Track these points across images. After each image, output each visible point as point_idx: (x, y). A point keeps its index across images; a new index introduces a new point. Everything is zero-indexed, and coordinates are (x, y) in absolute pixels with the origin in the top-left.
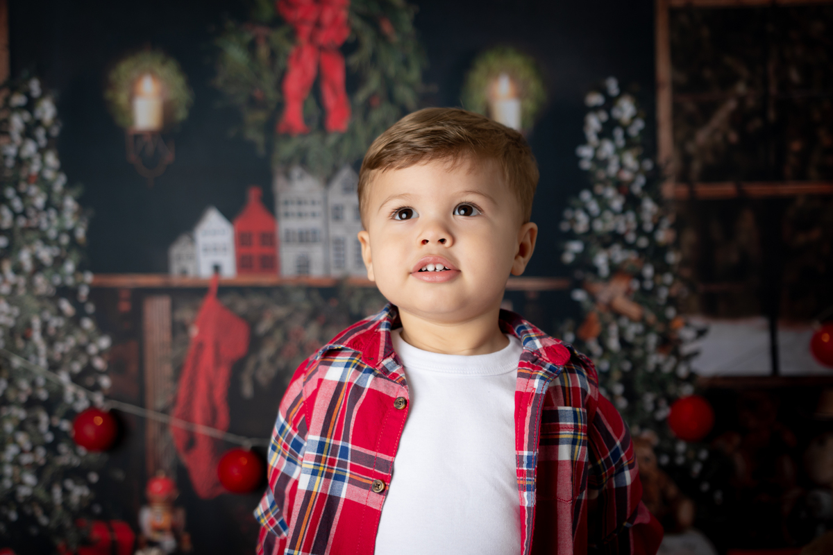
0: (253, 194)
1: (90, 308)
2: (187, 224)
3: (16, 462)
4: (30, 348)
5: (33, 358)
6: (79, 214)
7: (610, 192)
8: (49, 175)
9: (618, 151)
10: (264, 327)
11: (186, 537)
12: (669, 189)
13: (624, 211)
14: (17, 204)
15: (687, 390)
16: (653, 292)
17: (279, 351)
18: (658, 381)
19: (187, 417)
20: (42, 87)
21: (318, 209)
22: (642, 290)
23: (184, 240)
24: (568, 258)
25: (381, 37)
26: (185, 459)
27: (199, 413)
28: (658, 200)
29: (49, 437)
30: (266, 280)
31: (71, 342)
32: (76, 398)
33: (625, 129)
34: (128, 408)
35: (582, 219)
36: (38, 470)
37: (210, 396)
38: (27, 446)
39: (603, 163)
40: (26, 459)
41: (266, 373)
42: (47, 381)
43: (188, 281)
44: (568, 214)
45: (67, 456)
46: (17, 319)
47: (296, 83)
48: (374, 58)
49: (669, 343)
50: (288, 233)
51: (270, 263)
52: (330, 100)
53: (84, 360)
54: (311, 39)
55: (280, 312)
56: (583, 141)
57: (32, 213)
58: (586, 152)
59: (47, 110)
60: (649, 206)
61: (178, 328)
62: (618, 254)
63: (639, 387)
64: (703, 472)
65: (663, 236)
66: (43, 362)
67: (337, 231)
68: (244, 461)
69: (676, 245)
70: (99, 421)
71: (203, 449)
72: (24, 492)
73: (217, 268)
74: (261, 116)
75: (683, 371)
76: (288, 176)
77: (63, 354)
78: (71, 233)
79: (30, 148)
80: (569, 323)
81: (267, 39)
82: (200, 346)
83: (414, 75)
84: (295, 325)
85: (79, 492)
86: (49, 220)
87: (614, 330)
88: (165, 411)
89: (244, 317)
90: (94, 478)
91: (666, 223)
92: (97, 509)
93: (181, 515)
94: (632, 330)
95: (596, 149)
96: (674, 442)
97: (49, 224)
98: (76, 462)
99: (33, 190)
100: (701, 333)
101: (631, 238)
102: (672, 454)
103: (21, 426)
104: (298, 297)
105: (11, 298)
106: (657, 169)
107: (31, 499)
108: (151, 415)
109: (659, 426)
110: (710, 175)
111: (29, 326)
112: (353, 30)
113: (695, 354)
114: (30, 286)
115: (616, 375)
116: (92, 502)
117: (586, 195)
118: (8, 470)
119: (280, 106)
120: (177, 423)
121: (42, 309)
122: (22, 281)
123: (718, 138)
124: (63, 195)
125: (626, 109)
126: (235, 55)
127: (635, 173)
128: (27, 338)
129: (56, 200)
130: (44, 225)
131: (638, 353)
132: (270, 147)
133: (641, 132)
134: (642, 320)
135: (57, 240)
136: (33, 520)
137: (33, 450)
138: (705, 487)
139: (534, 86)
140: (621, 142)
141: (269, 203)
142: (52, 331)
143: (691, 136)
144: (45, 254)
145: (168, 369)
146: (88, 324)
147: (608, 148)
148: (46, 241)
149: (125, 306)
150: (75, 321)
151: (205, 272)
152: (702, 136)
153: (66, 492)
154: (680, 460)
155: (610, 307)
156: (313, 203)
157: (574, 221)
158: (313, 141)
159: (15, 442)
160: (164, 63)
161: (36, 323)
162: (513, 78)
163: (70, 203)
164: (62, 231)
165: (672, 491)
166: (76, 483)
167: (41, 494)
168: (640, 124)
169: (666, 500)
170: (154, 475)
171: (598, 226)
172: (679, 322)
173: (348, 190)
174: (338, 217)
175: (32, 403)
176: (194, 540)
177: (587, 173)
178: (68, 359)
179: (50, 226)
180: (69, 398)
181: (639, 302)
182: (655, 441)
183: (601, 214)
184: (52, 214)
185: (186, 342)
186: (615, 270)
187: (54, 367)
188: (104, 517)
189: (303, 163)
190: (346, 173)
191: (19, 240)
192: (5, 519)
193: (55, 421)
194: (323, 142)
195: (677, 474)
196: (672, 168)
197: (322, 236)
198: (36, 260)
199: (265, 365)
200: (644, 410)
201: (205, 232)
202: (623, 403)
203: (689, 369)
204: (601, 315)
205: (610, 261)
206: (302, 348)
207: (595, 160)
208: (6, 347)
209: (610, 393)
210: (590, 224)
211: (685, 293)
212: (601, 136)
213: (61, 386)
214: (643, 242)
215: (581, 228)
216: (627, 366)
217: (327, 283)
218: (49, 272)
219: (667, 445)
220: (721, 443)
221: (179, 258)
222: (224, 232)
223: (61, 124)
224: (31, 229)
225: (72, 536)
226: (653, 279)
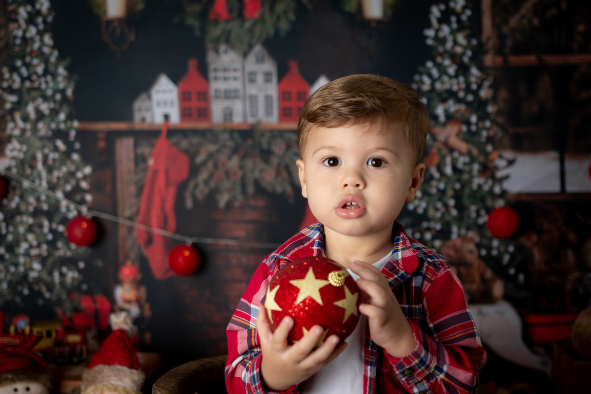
0: (192, 64)
1: (77, 146)
2: (145, 86)
3: (27, 254)
4: (35, 174)
5: (37, 182)
6: (68, 78)
7: (447, 62)
8: (46, 50)
9: (453, 32)
10: (200, 159)
11: (147, 306)
12: (489, 60)
13: (456, 76)
14: (24, 71)
15: (500, 203)
16: (477, 134)
17: (211, 176)
18: (479, 197)
19: (147, 222)
21: (238, 74)
22: (469, 132)
23: (143, 96)
26: (145, 252)
27: (154, 220)
28: (481, 68)
29: (50, 237)
30: (202, 125)
31: (64, 169)
32: (68, 209)
33: (458, 15)
34: (105, 216)
35: (427, 80)
36: (43, 260)
37: (163, 208)
38: (35, 243)
39: (443, 41)
40: (34, 252)
41: (202, 192)
42: (48, 197)
43: (146, 126)
44: (417, 77)
45: (63, 250)
46: (25, 153)
49: (488, 170)
50: (216, 91)
51: (204, 113)
53: (73, 182)
55: (212, 148)
56: (429, 25)
57: (34, 77)
58: (430, 33)
59: (44, 3)
60: (474, 71)
61: (140, 160)
62: (452, 106)
63: (466, 201)
64: (510, 261)
65: (484, 93)
66: (44, 184)
67: (252, 90)
68: (187, 253)
69: (494, 100)
70: (85, 225)
71: (158, 245)
72: (33, 275)
73: (167, 117)
74: (197, 8)
75: (497, 190)
76: (217, 51)
77: (58, 178)
78: (63, 92)
79: (32, 31)
82: (155, 172)
84: (222, 158)
85: (71, 275)
86: (47, 82)
87: (448, 160)
88: (131, 218)
89: (186, 152)
90: (82, 265)
91: (486, 84)
92: (84, 287)
93: (143, 291)
94: (462, 161)
95: (437, 31)
96: (490, 240)
97: (47, 85)
98: (69, 254)
99: (35, 61)
100: (511, 163)
101: (461, 94)
102: (489, 248)
103: (30, 229)
104: (226, 136)
105: (22, 139)
106: (480, 44)
107: (38, 280)
108: (121, 221)
109: (480, 228)
110: (519, 49)
111: (34, 158)
113: (506, 177)
114: (35, 130)
115: (450, 192)
116: (81, 282)
117: (429, 64)
118: (22, 260)
120: (139, 227)
121: (44, 147)
122: (28, 126)
123: (525, 22)
124: (56, 66)
127: (466, 48)
128: (33, 167)
129: (52, 68)
130: (43, 86)
131: (466, 177)
132: (204, 31)
133: (469, 18)
134: (469, 153)
135: (53, 96)
136: (40, 295)
137: (39, 246)
138: (512, 271)
140: (455, 26)
141: (204, 70)
142: (50, 162)
143: (506, 22)
144: (45, 107)
145: (133, 189)
146: (75, 157)
147: (446, 30)
148: (45, 98)
149: (102, 144)
150: (67, 154)
151: (159, 120)
152: (513, 21)
153: (62, 275)
154: (495, 253)
155: (446, 144)
156: (235, 70)
157: (422, 82)
158: (234, 25)
159: (26, 240)
161: (39, 156)
163: (61, 71)
164: (56, 91)
165: (489, 274)
166: (69, 269)
167: (45, 276)
168: (468, 12)
169: (484, 280)
170: (124, 263)
171: (438, 86)
172: (495, 155)
173: (260, 60)
174: (252, 80)
175: (37, 213)
176: (152, 308)
177: (431, 48)
178: (62, 182)
179: (47, 87)
180: (63, 209)
181: (466, 141)
182: (477, 239)
183: (440, 78)
184: (49, 78)
185: (145, 170)
186: (450, 117)
187: (52, 187)
188: (89, 293)
189: (228, 41)
190: (258, 48)
191: (26, 97)
192: (20, 294)
193: (54, 226)
194: (241, 26)
195: (492, 262)
196: (491, 44)
197: (241, 93)
198: (38, 111)
199: (201, 186)
200: (469, 217)
201: (158, 92)
202: (454, 212)
203: (501, 188)
204: (439, 150)
205: (446, 112)
206: (227, 174)
207: (436, 38)
208: (18, 173)
209: (446, 206)
210: (433, 85)
211: (500, 134)
212: (441, 21)
213: (58, 202)
214: (470, 98)
215: (426, 87)
216: (458, 186)
217: (245, 127)
218: (47, 120)
219: (485, 242)
220: (523, 240)
221: (140, 110)
222: (171, 91)
223: (53, 14)
224: (34, 89)
225: (67, 306)
226: (477, 124)
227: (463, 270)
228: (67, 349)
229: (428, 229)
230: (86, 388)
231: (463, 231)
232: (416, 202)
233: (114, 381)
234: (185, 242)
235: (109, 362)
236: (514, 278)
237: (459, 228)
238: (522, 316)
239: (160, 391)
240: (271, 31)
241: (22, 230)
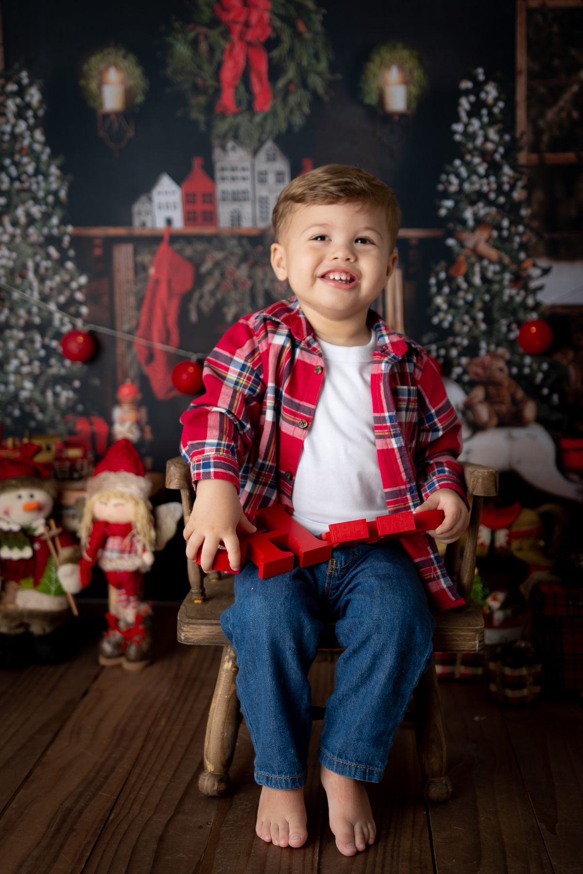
0: (197, 162)
1: (72, 253)
2: (146, 187)
3: (17, 372)
4: (26, 284)
5: (28, 292)
6: (61, 179)
7: (477, 160)
8: (37, 147)
9: (483, 127)
10: (205, 267)
11: (147, 429)
12: (523, 157)
13: (487, 176)
14: (13, 171)
15: (534, 316)
16: (509, 239)
17: (218, 286)
18: (511, 310)
19: (148, 337)
20: (29, 77)
21: (248, 174)
22: (500, 237)
23: (143, 198)
24: (443, 212)
25: (297, 35)
26: (146, 370)
27: (156, 334)
28: (513, 167)
29: (42, 353)
30: (207, 230)
31: (58, 279)
32: (62, 324)
33: (490, 108)
34: (102, 330)
35: (454, 180)
36: (35, 379)
37: (165, 322)
38: (26, 359)
39: (472, 137)
40: (25, 369)
41: (207, 304)
42: (40, 309)
43: (146, 232)
44: (444, 177)
45: (56, 368)
46: (15, 261)
47: (228, 73)
48: (291, 51)
49: (520, 280)
50: (224, 192)
51: (211, 217)
52: (257, 88)
53: (67, 293)
54: (241, 37)
55: (219, 255)
56: (458, 120)
57: (24, 177)
58: (459, 127)
59: (34, 96)
60: (507, 170)
61: (140, 269)
62: (482, 210)
63: (496, 315)
64: (543, 380)
65: (517, 195)
66: (36, 295)
67: (262, 191)
68: (191, 369)
69: (528, 202)
70: (81, 339)
71: (160, 361)
72: (24, 394)
73: (169, 222)
74: (202, 100)
75: (530, 302)
76: (224, 148)
77: (51, 289)
78: (55, 193)
79: (22, 126)
80: (443, 264)
81: (207, 37)
82: (157, 282)
83: (323, 65)
84: (230, 266)
85: (66, 395)
86: (38, 183)
87: (477, 269)
88: (130, 332)
89: (190, 260)
90: (77, 384)
91: (520, 184)
92: (80, 408)
93: (143, 412)
94: (492, 269)
95: (466, 126)
96: (522, 357)
97: (39, 186)
98: (63, 371)
99: (25, 160)
100: (546, 272)
101: (492, 196)
102: (521, 366)
103: (21, 345)
104: (234, 242)
105: (11, 245)
106: (514, 139)
107: (30, 400)
108: (119, 334)
109: (511, 344)
110: (556, 146)
111: (24, 267)
112: (274, 29)
113: (541, 288)
114: (25, 236)
115: (479, 305)
116: (76, 403)
117: (457, 162)
118: (12, 378)
119: (218, 91)
120: (140, 341)
121: (35, 254)
122: (18, 231)
123: (563, 115)
124: (48, 165)
125: (491, 92)
126: (182, 49)
127: (498, 145)
128: (23, 276)
129: (43, 167)
130: (34, 187)
131: (496, 287)
132: (210, 125)
133: (502, 111)
134: (500, 262)
135: (45, 198)
136: (31, 416)
137: (30, 363)
138: (545, 391)
139: (418, 74)
140: (486, 119)
141: (209, 170)
142: (42, 270)
143: (542, 115)
144: (36, 211)
145: (132, 300)
146: (70, 265)
147: (476, 124)
148: (37, 201)
149: (98, 252)
150: (60, 263)
151: (160, 224)
152: (550, 114)
153: (56, 395)
154: (527, 371)
155: (474, 251)
156: (244, 169)
157: (450, 183)
158: (243, 119)
159: (16, 357)
160: (125, 57)
161: (30, 264)
162: (401, 68)
163: (54, 170)
164: (48, 192)
165: (520, 394)
166: (63, 388)
167: (37, 396)
168: (501, 104)
169: (514, 401)
170: (123, 382)
171: (467, 186)
172: (528, 263)
173: (271, 159)
174: (263, 181)
175: (28, 327)
176: (154, 431)
177: (459, 144)
178: (55, 293)
179: (39, 188)
180: (57, 322)
181: (497, 248)
182: (508, 356)
183: (469, 177)
184: (40, 178)
185: (146, 279)
186: (479, 222)
187: (45, 298)
188: (85, 414)
189: (236, 137)
190: (269, 145)
191: (15, 199)
192: (10, 415)
193: (47, 340)
194: (251, 121)
195: (524, 381)
196: (526, 140)
197: (250, 195)
198: (28, 215)
199: (207, 297)
200: (499, 331)
201: (159, 193)
202: (483, 326)
203: (535, 300)
204: (467, 258)
205: (475, 215)
206: (235, 284)
207: (465, 133)
208: (7, 283)
209: (474, 319)
210: (461, 185)
211: (534, 240)
212: (470, 114)
213: (51, 314)
214: (502, 200)
215: (453, 188)
216: (487, 297)
217: (255, 233)
218: (39, 225)
219: (517, 359)
220: (558, 357)
221: (139, 213)
222: (174, 192)
223: (44, 106)
224: (24, 190)
225: (62, 428)
226: (508, 229)
227: (492, 390)
228: (67, 464)
229: (454, 345)
230: (91, 497)
231: (493, 347)
232: (441, 315)
233: (120, 488)
234: (189, 359)
235: (115, 469)
236: (547, 399)
237: (488, 344)
238: (556, 441)
239: (174, 465)
240: (284, 126)
241: (11, 345)
